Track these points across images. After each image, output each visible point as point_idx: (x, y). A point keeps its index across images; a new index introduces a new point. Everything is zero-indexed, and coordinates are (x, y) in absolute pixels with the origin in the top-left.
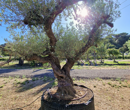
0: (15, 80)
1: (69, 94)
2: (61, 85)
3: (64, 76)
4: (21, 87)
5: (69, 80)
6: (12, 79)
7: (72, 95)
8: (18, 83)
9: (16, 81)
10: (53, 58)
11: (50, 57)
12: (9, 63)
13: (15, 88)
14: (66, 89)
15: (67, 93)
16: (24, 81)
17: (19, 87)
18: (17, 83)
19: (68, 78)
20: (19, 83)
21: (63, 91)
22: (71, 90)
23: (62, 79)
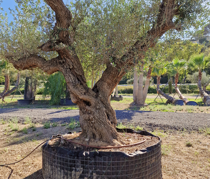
0: (9, 126)
1: (101, 138)
2: (85, 120)
3: (93, 101)
4: (17, 136)
5: (104, 109)
6: (3, 124)
7: (106, 142)
8: (13, 130)
9: (10, 128)
10: (68, 60)
11: (62, 59)
12: (3, 98)
13: (5, 138)
14: (95, 129)
15: (98, 137)
16: (27, 128)
17: (14, 137)
18: (11, 130)
19: (101, 105)
20: (16, 130)
21: (89, 134)
22: (105, 131)
23: (87, 107)
